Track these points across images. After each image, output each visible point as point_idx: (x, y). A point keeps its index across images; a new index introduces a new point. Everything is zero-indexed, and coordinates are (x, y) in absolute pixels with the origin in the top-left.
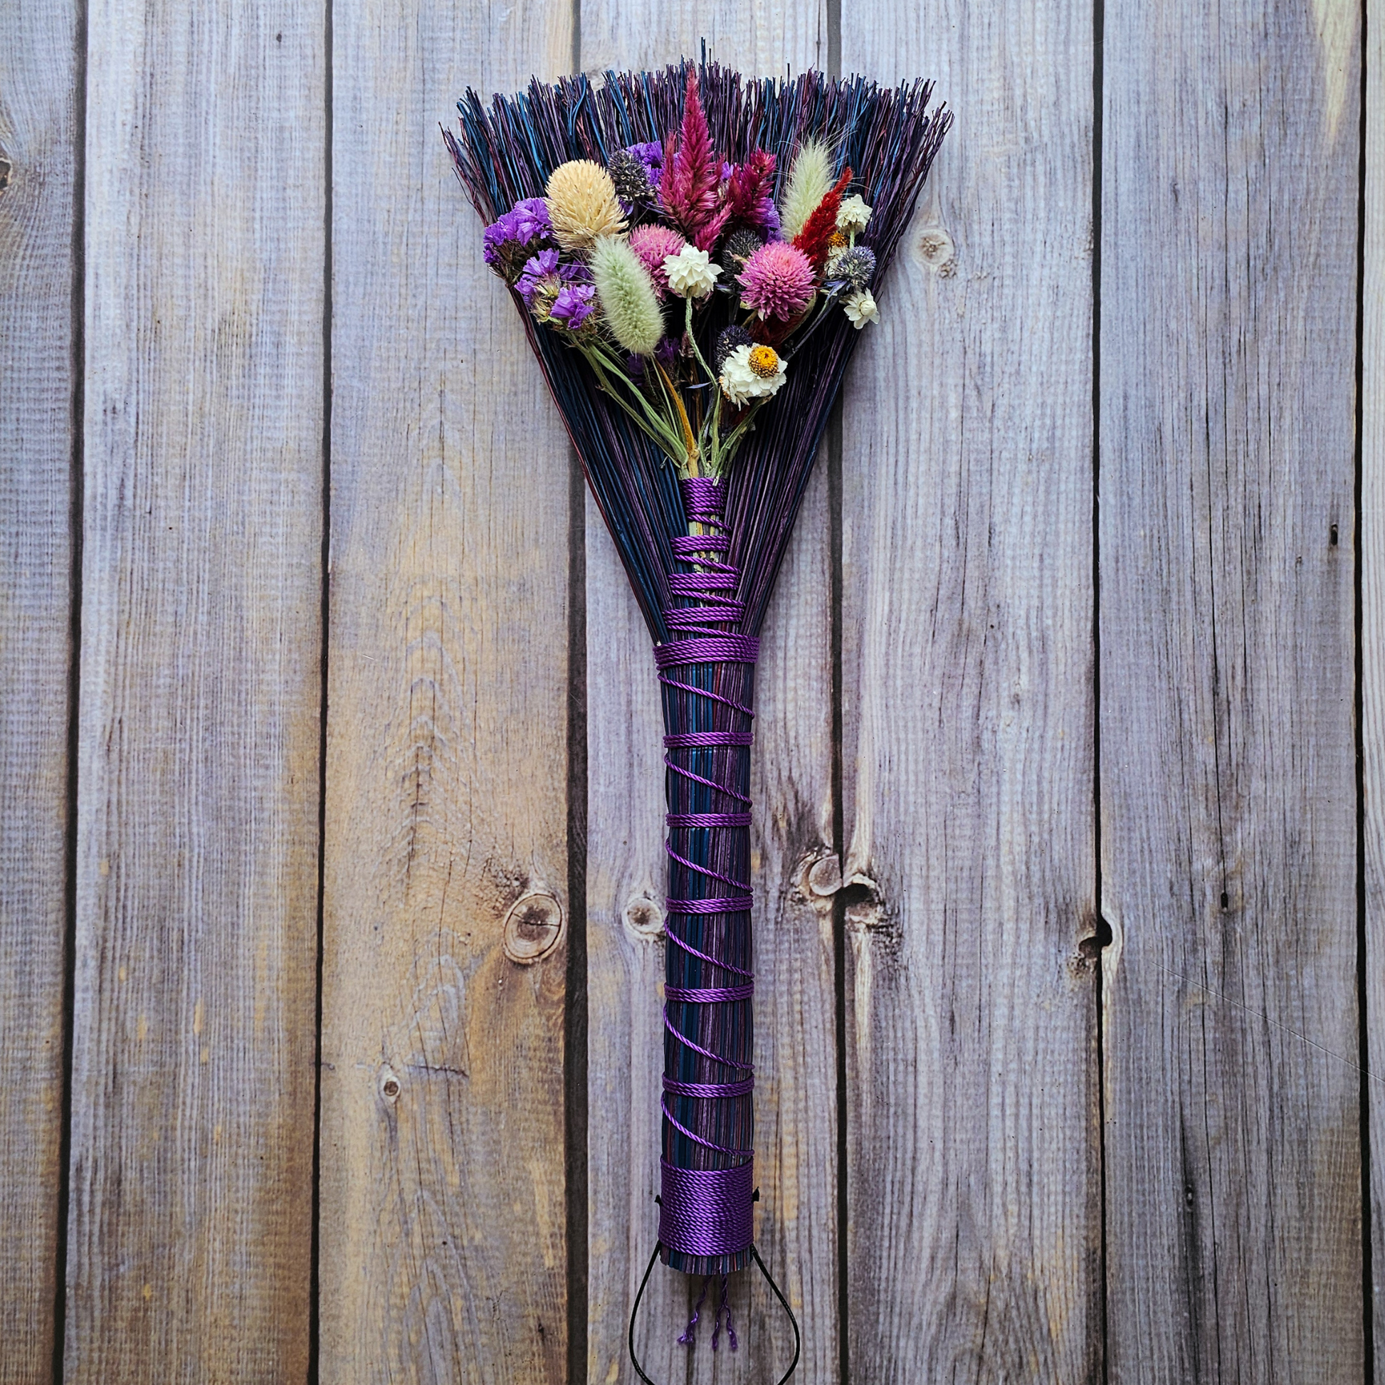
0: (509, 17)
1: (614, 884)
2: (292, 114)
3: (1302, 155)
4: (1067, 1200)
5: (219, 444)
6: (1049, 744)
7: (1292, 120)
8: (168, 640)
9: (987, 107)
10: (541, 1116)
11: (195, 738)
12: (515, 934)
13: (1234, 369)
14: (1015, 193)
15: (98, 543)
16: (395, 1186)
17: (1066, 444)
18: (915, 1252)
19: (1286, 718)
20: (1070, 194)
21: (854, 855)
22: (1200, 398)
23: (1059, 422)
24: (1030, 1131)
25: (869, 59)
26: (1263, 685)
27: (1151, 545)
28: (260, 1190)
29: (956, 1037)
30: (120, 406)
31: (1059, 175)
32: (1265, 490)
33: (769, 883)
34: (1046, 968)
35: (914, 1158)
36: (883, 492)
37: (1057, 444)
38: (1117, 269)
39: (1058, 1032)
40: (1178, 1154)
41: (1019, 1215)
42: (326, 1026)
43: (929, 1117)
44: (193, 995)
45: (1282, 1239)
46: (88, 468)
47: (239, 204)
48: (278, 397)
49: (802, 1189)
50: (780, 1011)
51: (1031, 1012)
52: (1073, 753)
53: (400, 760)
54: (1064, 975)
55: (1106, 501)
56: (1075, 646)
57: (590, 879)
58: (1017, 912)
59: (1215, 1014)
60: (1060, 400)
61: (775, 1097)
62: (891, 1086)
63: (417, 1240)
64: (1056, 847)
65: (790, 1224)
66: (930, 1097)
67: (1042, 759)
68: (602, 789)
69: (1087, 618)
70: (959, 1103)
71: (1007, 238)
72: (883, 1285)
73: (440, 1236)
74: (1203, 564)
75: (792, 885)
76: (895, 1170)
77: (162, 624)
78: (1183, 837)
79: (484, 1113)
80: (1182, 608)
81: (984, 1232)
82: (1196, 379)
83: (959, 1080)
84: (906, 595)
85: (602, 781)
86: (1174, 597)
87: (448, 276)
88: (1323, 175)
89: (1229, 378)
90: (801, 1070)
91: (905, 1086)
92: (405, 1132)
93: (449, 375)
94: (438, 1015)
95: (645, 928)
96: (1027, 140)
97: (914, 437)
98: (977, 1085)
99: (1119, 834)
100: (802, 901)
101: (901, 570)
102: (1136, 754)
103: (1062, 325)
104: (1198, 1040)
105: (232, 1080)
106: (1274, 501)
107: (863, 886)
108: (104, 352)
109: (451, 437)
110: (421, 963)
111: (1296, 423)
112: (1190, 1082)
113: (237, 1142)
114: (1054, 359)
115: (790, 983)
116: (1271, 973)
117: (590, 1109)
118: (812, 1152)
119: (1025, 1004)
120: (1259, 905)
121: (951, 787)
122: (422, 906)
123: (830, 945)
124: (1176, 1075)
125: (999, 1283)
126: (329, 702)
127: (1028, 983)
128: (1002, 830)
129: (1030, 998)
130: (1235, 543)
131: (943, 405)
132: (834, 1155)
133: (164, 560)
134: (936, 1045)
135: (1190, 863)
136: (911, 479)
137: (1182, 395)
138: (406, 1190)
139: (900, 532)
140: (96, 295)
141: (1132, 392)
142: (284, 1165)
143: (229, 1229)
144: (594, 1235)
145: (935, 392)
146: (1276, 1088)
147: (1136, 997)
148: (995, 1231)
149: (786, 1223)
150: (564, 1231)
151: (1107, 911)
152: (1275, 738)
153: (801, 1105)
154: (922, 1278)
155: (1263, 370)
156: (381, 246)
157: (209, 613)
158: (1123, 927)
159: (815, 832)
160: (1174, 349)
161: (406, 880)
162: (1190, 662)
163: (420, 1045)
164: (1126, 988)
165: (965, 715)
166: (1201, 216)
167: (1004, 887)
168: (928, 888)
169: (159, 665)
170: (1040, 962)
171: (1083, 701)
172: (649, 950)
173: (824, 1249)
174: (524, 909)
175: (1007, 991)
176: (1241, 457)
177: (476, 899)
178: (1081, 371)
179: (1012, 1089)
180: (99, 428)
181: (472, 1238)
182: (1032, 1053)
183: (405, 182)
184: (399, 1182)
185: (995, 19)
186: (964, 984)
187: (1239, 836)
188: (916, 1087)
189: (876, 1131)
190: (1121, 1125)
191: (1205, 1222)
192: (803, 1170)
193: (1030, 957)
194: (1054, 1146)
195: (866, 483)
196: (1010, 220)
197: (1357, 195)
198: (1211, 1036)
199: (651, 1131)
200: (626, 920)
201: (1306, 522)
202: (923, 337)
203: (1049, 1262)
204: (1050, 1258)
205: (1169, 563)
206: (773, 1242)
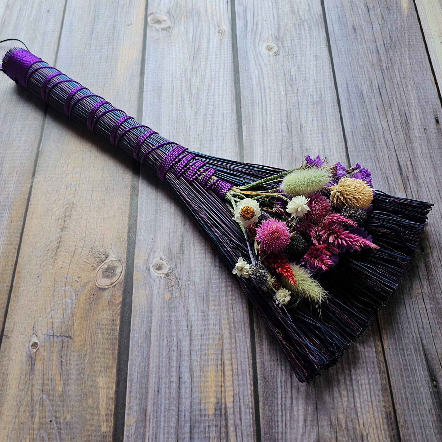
0: (125, 3)
1: (147, 255)
2: (49, 28)
3: (397, 17)
4: (372, 387)
7: (391, 9)
9: (285, 12)
10: (106, 356)
12: (101, 276)
13: (386, 74)
14: (298, 32)
16: (30, 393)
17: (327, 99)
18: (296, 417)
19: (433, 181)
20: (317, 31)
22: (375, 83)
23: (323, 93)
24: (348, 354)
25: (244, 4)
26: (421, 170)
27: (365, 127)
31: (313, 27)
32: (406, 108)
36: (258, 117)
37: (323, 99)
38: (337, 50)
41: (348, 396)
42: (9, 319)
49: (235, 387)
50: (222, 304)
53: (59, 212)
55: (345, 115)
57: (136, 253)
59: (428, 297)
60: (322, 86)
61: (221, 342)
63: (37, 420)
65: (230, 405)
68: (143, 219)
69: (343, 152)
71: (297, 44)
72: (280, 436)
73: (49, 417)
74: (387, 132)
76: (282, 376)
79: (79, 355)
80: (382, 146)
81: (331, 406)
82: (373, 77)
84: (269, 148)
85: (143, 216)
86: (378, 143)
87: (97, 65)
88: (406, 21)
89: (385, 77)
90: (233, 329)
92: (39, 366)
94: (62, 312)
95: (160, 272)
96: (300, 19)
97: (268, 100)
101: (267, 140)
103: (320, 66)
104: (423, 309)
106: (411, 111)
110: (57, 290)
111: (413, 88)
112: (423, 328)
114: (318, 75)
117: (130, 351)
118: (240, 368)
120: (439, 251)
122: (60, 267)
124: (415, 325)
125: (341, 433)
126: (32, 193)
130: (398, 125)
131: (278, 89)
132: (251, 369)
136: (268, 112)
137: (368, 82)
138: (35, 394)
139: (265, 128)
141: (349, 82)
145: (275, 87)
148: (336, 405)
149: (228, 405)
150: (113, 413)
152: (430, 188)
153: (234, 346)
154: (301, 431)
155: (397, 74)
156: (74, 59)
160: (362, 70)
161: (54, 257)
162: (389, 164)
163: (51, 326)
166: (365, 34)
172: (162, 281)
173: (248, 418)
174: (106, 266)
176: (394, 99)
177: (85, 263)
178: (329, 78)
181: (66, 418)
183: (85, 43)
184: (32, 390)
189: (271, 357)
190: (393, 349)
192: (235, 377)
194: (360, 361)
195: (251, 114)
196: (297, 39)
197: (419, 26)
198: (429, 306)
199: (159, 361)
200: (152, 269)
201: (425, 117)
202: (269, 72)
203: (367, 420)
204: (367, 418)
205: (373, 132)
206: (221, 415)
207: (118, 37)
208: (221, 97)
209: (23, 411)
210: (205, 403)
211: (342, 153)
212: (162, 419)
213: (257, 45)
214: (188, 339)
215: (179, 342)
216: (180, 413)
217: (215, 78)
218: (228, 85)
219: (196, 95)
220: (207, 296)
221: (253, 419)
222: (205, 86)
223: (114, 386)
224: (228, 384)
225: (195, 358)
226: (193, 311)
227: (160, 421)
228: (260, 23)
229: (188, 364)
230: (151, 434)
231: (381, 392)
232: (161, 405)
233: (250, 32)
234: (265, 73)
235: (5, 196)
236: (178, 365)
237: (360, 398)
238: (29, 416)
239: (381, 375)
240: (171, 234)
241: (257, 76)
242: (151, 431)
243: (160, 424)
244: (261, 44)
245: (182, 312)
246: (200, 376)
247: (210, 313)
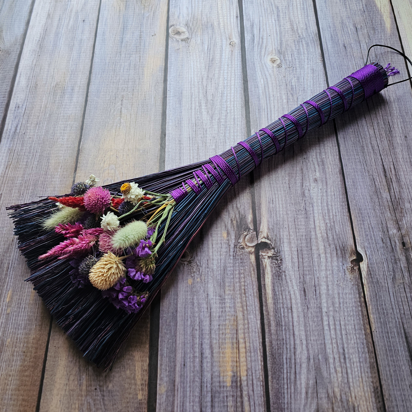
0: (149, 15)
2: (85, 37)
3: (381, 36)
4: (362, 365)
5: (50, 115)
6: (329, 194)
7: (376, 29)
8: (23, 170)
9: (286, 30)
11: (26, 199)
14: (297, 48)
15: (5, 142)
16: (77, 363)
18: (299, 390)
20: (314, 48)
21: (261, 232)
24: (342, 335)
25: (252, 20)
26: (402, 173)
27: (355, 134)
28: (21, 366)
29: (306, 297)
30: (20, 106)
31: (310, 44)
32: (390, 118)
33: (230, 242)
34: (339, 271)
35: (294, 348)
36: (264, 122)
38: (331, 64)
39: (347, 295)
40: (405, 344)
41: (342, 372)
43: (299, 330)
44: (8, 287)
46: (7, 122)
47: (66, 57)
48: (70, 103)
49: (248, 363)
50: (236, 289)
51: (335, 288)
52: (338, 196)
54: (346, 273)
56: (334, 163)
58: (325, 250)
59: (409, 286)
61: (235, 323)
62: (283, 318)
63: (84, 388)
64: (337, 228)
65: (244, 378)
66: (299, 322)
67: (327, 199)
69: (337, 155)
70: (311, 324)
71: (296, 58)
72: (286, 406)
73: (94, 385)
74: (373, 138)
75: (239, 243)
76: (287, 353)
77: (22, 165)
78: (383, 222)
80: (369, 151)
81: (328, 380)
83: (310, 315)
86: (366, 148)
87: (127, 72)
88: (388, 40)
90: (246, 312)
91: (288, 318)
93: (125, 96)
96: (299, 37)
97: (272, 107)
98: (317, 317)
99: (359, 222)
100: (243, 248)
102: (361, 196)
103: (316, 78)
104: (404, 297)
105: (18, 320)
106: (393, 121)
107: (266, 242)
108: (19, 93)
109: (124, 111)
111: (395, 100)
112: (404, 314)
113: (15, 346)
114: (315, 86)
115: (239, 279)
117: (160, 329)
118: (252, 346)
119: (333, 284)
121: (295, 208)
123: (254, 264)
124: (398, 311)
125: (337, 404)
127: (333, 277)
128: (316, 222)
129: (334, 282)
130: (383, 133)
131: (281, 98)
132: (261, 347)
133: (26, 147)
134: (299, 301)
135: (388, 232)
138: (82, 366)
140: (19, 79)
142: (33, 355)
143: (5, 383)
144: (160, 385)
145: (278, 95)
147: (376, 280)
148: (333, 380)
149: (242, 378)
150: (147, 383)
151: (359, 249)
152: (410, 190)
153: (246, 326)
154: (303, 402)
156: (107, 65)
157: (38, 161)
158: (366, 255)
159: (246, 224)
162: (375, 167)
164: (371, 278)
165: (298, 185)
166: (354, 52)
167: (319, 242)
168: (290, 243)
169: (18, 177)
170: (337, 268)
171: (339, 180)
172: (185, 267)
173: (259, 390)
175: (325, 279)
179: (332, 318)
180: (13, 112)
181: (108, 387)
182: (338, 303)
183: (116, 51)
184: (79, 362)
185: (286, 12)
186: (308, 277)
187: (404, 222)
188: (292, 318)
189: (278, 337)
190: (379, 332)
192: (248, 354)
193: (332, 267)
194: (353, 342)
195: (258, 119)
196: (297, 54)
197: (400, 44)
198: (409, 295)
199: (185, 338)
201: (405, 126)
202: (273, 82)
203: (358, 394)
204: (358, 392)
205: (362, 139)
206: (237, 387)
207: (144, 46)
208: (232, 103)
209: (72, 380)
210: (223, 376)
211: (335, 157)
212: (188, 389)
213: (263, 57)
214: (208, 319)
215: (201, 322)
216: (203, 384)
217: (227, 86)
218: (238, 92)
219: (211, 101)
220: (224, 282)
221: (263, 390)
222: (219, 93)
223: (148, 359)
224: (243, 359)
225: (214, 336)
226: (212, 295)
227: (186, 391)
228: (265, 38)
229: (209, 342)
230: (179, 402)
231: (369, 369)
232: (187, 377)
233: (257, 45)
234: (270, 82)
235: (52, 189)
236: (201, 343)
237: (352, 374)
238: (78, 384)
239: (370, 354)
241: (263, 85)
242: (179, 400)
243: (186, 394)
244: (266, 56)
245: (203, 296)
246: (219, 352)
247: (226, 297)
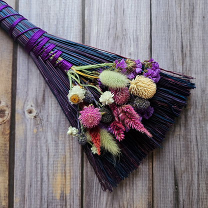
1: (23, 103)
4: (143, 188)
10: (2, 165)
18: (102, 202)
19: (201, 58)
26: (195, 49)
27: (165, 14)
40: (173, 175)
41: (130, 192)
45: (202, 199)
49: (71, 185)
55: (153, 3)
56: (145, 40)
57: (17, 102)
59: (183, 137)
61: (65, 160)
65: (68, 194)
68: (21, 78)
74: (179, 18)
80: (173, 30)
81: (120, 197)
84: (101, 27)
85: (21, 76)
86: (171, 27)
90: (72, 153)
95: (31, 115)
101: (100, 20)
104: (178, 144)
106: (197, 2)
112: (176, 156)
116: (198, 126)
117: (15, 163)
118: (74, 175)
124: (172, 153)
130: (187, 13)
132: (80, 175)
139: (100, 11)
144: (15, 197)
146: (200, 157)
148: (123, 197)
149: (67, 194)
150: (7, 196)
152: (198, 63)
153: (72, 162)
162: (175, 43)
172: (32, 120)
173: (77, 201)
190: (158, 167)
191: (181, 194)
192: (72, 180)
198: (182, 143)
199: (31, 169)
200: (26, 113)
201: (205, 7)
204: (138, 204)
205: (170, 18)
206: (63, 200)
210: (55, 193)
211: (147, 34)
212: (33, 200)
214: (47, 157)
215: (42, 159)
216: (42, 198)
220: (58, 131)
221: (80, 202)
223: (8, 182)
224: (68, 183)
225: (50, 168)
226: (50, 140)
229: (47, 171)
230: (27, 207)
231: (147, 191)
232: (32, 193)
236: (41, 172)
237: (136, 193)
239: (149, 181)
240: (38, 89)
243: (32, 203)
245: (43, 141)
246: (53, 179)
247: (59, 142)
